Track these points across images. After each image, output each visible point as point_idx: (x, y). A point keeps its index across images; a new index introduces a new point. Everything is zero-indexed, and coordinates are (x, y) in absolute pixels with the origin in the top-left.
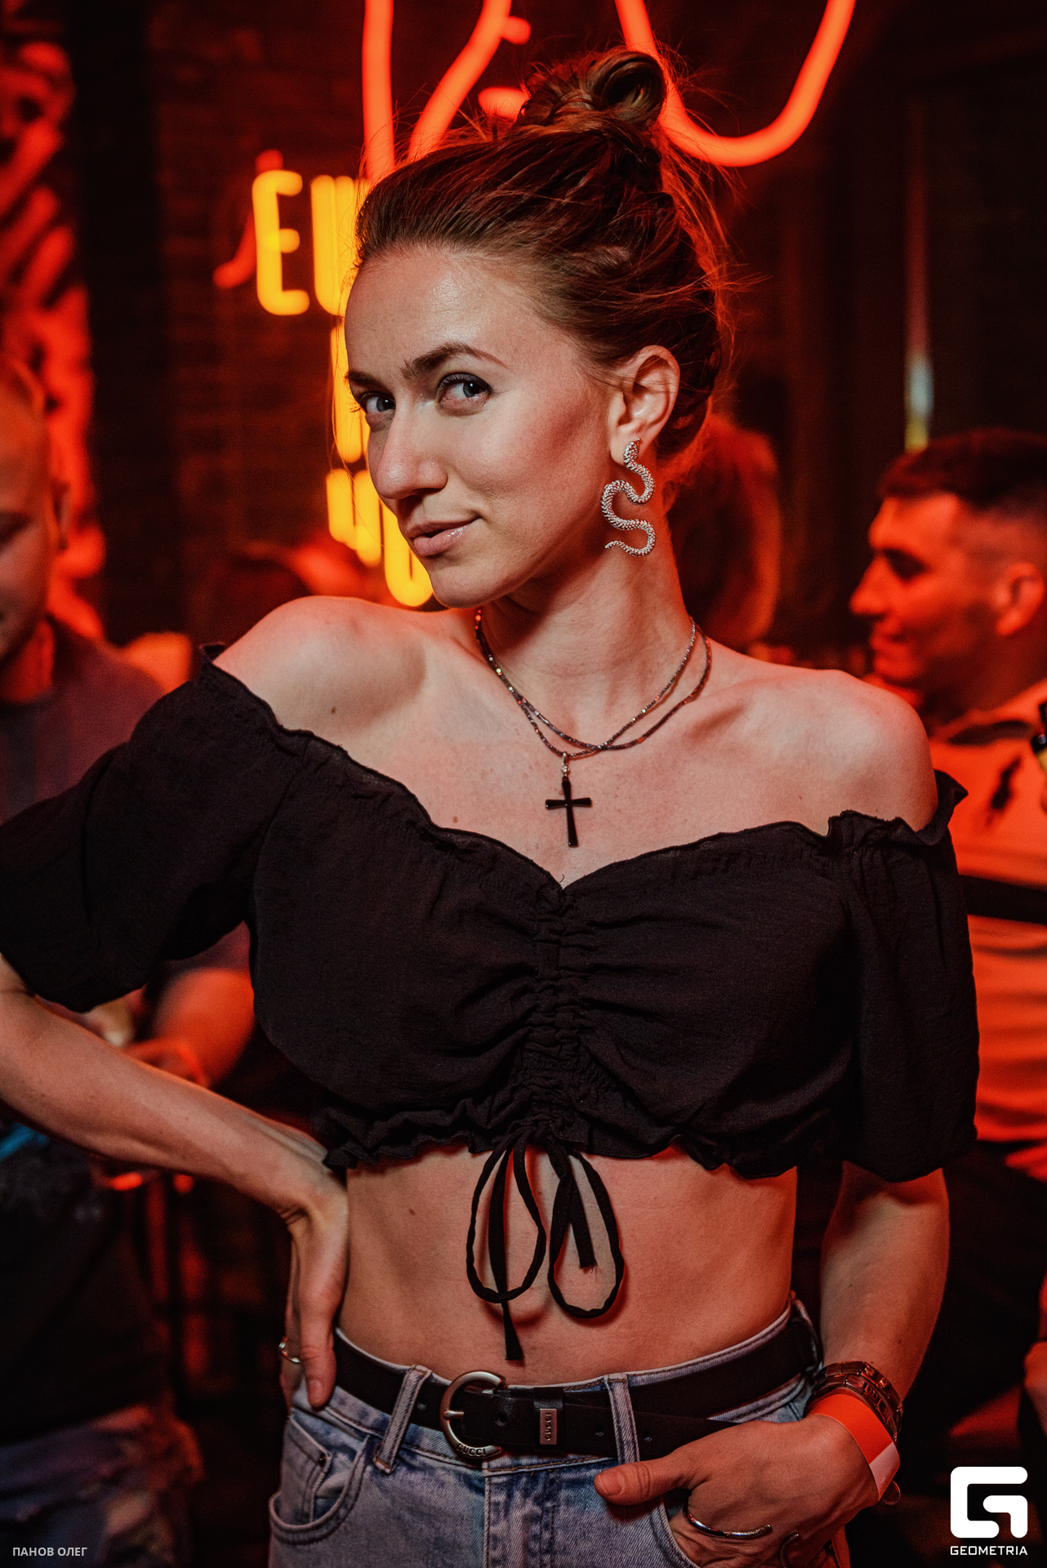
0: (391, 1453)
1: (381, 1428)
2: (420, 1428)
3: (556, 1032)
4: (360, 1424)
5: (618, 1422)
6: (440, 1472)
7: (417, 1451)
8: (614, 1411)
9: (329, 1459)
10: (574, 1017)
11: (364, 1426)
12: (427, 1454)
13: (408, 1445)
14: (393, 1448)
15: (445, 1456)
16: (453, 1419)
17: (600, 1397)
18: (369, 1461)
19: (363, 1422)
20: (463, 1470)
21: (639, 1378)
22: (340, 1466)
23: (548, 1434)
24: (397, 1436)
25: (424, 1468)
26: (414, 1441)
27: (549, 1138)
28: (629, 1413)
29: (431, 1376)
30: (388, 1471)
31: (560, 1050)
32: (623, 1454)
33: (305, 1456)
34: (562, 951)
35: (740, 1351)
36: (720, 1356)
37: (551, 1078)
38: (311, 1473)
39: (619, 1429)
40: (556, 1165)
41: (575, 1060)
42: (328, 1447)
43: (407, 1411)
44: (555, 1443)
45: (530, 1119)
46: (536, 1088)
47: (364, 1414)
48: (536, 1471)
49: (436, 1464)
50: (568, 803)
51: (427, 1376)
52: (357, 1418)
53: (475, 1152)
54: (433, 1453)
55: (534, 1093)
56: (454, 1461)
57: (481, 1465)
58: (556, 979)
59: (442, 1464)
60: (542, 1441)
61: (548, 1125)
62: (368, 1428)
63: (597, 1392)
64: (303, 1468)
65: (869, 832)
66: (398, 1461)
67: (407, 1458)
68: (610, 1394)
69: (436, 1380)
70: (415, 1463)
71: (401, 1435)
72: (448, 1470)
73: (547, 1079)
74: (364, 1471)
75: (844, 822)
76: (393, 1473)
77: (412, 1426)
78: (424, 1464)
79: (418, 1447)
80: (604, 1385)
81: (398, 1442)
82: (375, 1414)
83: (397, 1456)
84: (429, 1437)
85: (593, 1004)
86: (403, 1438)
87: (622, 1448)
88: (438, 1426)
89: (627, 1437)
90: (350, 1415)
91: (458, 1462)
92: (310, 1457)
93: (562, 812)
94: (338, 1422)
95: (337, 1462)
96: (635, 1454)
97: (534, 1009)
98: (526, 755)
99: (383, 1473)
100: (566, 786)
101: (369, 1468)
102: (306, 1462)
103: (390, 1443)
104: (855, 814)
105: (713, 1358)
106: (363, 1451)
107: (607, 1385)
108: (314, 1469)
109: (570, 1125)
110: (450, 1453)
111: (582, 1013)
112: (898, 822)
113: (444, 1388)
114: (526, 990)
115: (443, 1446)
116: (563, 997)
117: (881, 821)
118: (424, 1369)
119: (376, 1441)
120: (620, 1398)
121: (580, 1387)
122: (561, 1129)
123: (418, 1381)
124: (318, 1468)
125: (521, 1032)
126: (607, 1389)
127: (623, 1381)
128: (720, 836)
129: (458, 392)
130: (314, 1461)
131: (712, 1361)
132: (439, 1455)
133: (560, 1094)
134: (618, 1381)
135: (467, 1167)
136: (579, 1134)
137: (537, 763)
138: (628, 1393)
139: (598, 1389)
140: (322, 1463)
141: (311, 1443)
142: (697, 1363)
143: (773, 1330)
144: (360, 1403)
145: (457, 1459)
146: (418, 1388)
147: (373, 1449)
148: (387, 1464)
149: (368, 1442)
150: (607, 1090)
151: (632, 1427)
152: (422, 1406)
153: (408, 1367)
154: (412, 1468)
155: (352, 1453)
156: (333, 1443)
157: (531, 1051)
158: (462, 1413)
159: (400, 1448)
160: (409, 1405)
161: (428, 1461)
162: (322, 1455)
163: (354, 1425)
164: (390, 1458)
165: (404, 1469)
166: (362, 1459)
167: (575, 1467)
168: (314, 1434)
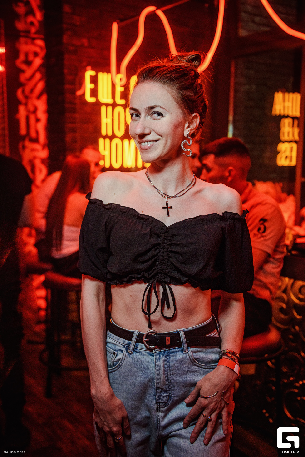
0: (132, 349)
1: (129, 344)
2: (138, 343)
3: (163, 258)
4: (123, 344)
5: (182, 339)
6: (143, 352)
7: (138, 348)
8: (181, 337)
9: (116, 353)
10: (168, 254)
11: (124, 344)
12: (140, 349)
13: (136, 347)
14: (133, 348)
15: (144, 349)
16: (146, 341)
17: (178, 334)
18: (127, 351)
19: (124, 343)
20: (148, 352)
21: (185, 330)
22: (119, 354)
23: (168, 342)
24: (133, 345)
25: (140, 352)
26: (137, 346)
27: (161, 280)
28: (184, 337)
29: (140, 332)
30: (132, 353)
31: (164, 262)
32: (183, 345)
33: (110, 353)
34: (166, 240)
35: (205, 324)
36: (201, 325)
37: (162, 268)
38: (112, 357)
39: (182, 340)
40: (162, 286)
41: (167, 264)
42: (115, 350)
43: (135, 340)
44: (170, 344)
45: (157, 276)
46: (158, 270)
47: (124, 342)
48: (165, 351)
49: (142, 351)
50: (167, 207)
51: (139, 332)
52: (123, 343)
53: (145, 283)
54: (141, 348)
55: (158, 271)
56: (146, 350)
57: (153, 350)
58: (164, 246)
59: (144, 351)
60: (167, 344)
61: (161, 278)
62: (125, 344)
63: (177, 333)
64: (110, 356)
65: (230, 216)
66: (134, 351)
67: (136, 350)
68: (180, 333)
69: (141, 333)
70: (137, 351)
71: (134, 345)
72: (145, 352)
73: (161, 268)
74: (126, 354)
75: (225, 213)
76: (133, 354)
77: (136, 343)
78: (140, 351)
79: (138, 347)
80: (178, 331)
81: (134, 347)
82: (127, 342)
83: (134, 350)
84: (140, 345)
85: (172, 252)
86: (135, 346)
87: (183, 344)
88: (143, 343)
89: (184, 342)
90: (121, 342)
91: (147, 350)
92: (111, 353)
93: (166, 209)
94: (118, 344)
95: (118, 353)
96: (186, 345)
97: (159, 252)
98: (157, 199)
99: (131, 354)
100: (167, 204)
101: (127, 353)
102: (111, 354)
103: (132, 347)
104: (227, 212)
105: (200, 325)
106: (125, 350)
107: (179, 331)
108: (113, 356)
109: (166, 278)
110: (145, 348)
111: (169, 254)
112: (237, 214)
113: (144, 335)
114: (158, 248)
115: (144, 347)
116: (165, 250)
117: (233, 213)
118: (138, 331)
119: (128, 347)
120: (182, 334)
121: (173, 332)
122: (164, 279)
123: (137, 333)
124: (114, 355)
125: (156, 257)
126: (179, 332)
127: (182, 330)
128: (200, 216)
129: (155, 115)
130: (112, 354)
131: (200, 326)
132: (143, 349)
133: (164, 271)
134: (181, 330)
135: (144, 286)
136: (168, 280)
137: (159, 200)
138: (184, 333)
139: (177, 332)
140: (114, 354)
141: (111, 350)
142: (197, 326)
143: (210, 319)
144: (123, 339)
145: (147, 349)
146: (137, 335)
147: (127, 349)
148: (132, 352)
149: (126, 348)
150: (174, 270)
151: (185, 339)
152: (138, 339)
153: (134, 331)
154: (137, 352)
155: (122, 351)
156: (116, 349)
157: (158, 262)
158: (148, 339)
159: (134, 348)
160: (135, 339)
161: (140, 350)
162: (114, 352)
163: (122, 344)
164: (132, 350)
165: (135, 352)
166: (125, 351)
167: (173, 349)
168: (111, 348)
